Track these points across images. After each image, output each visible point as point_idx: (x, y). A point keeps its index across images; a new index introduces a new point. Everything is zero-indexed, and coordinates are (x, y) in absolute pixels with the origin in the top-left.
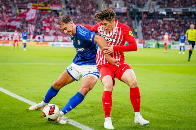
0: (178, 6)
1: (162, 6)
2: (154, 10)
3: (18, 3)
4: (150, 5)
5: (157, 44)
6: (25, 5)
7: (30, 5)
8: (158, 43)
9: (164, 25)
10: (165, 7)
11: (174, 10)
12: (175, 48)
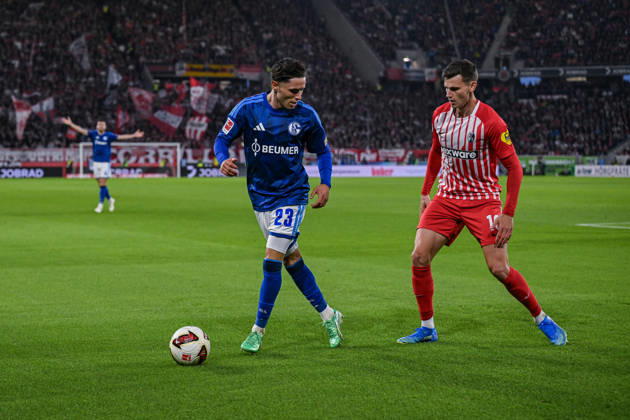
0: (575, 61)
1: (532, 61)
2: (512, 73)
3: (150, 64)
4: (497, 60)
5: (539, 163)
6: (170, 69)
7: (182, 69)
8: (542, 161)
9: (541, 112)
10: (538, 65)
11: (565, 71)
12: (587, 175)
